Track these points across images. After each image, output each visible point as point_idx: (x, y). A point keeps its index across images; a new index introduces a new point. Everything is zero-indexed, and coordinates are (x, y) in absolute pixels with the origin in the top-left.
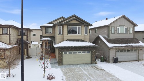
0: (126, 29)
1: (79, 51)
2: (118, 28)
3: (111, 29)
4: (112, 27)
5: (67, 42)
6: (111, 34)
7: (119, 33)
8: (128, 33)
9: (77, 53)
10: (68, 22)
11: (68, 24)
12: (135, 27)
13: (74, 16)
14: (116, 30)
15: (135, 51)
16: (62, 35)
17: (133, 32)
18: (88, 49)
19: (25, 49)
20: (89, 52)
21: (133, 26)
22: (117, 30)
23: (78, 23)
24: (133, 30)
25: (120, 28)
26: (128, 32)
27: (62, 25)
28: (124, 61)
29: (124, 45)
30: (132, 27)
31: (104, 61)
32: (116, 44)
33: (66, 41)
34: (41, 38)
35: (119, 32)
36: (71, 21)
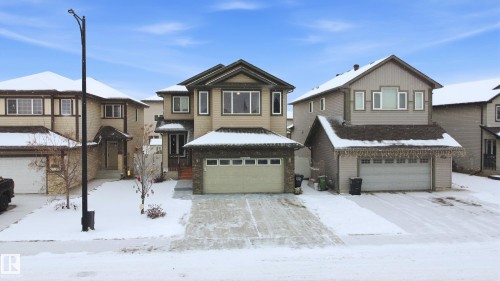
0: (402, 96)
1: (249, 158)
2: (378, 96)
3: (352, 99)
4: (355, 91)
5: (218, 133)
6: (352, 113)
7: (381, 108)
8: (411, 109)
9: (244, 162)
10: (222, 81)
11: (224, 85)
12: (434, 91)
13: (241, 63)
14: (368, 99)
15: (424, 160)
16: (209, 115)
17: (427, 106)
18: (275, 154)
19: (120, 153)
20: (278, 162)
21: (426, 87)
22: (373, 101)
23: (252, 84)
24: (427, 99)
25: (381, 93)
26: (411, 105)
27: (209, 89)
28: (385, 191)
29: (386, 143)
30: (424, 91)
31: (326, 189)
32: (362, 140)
33: (217, 131)
34: (158, 125)
35: (378, 105)
36: (232, 76)
